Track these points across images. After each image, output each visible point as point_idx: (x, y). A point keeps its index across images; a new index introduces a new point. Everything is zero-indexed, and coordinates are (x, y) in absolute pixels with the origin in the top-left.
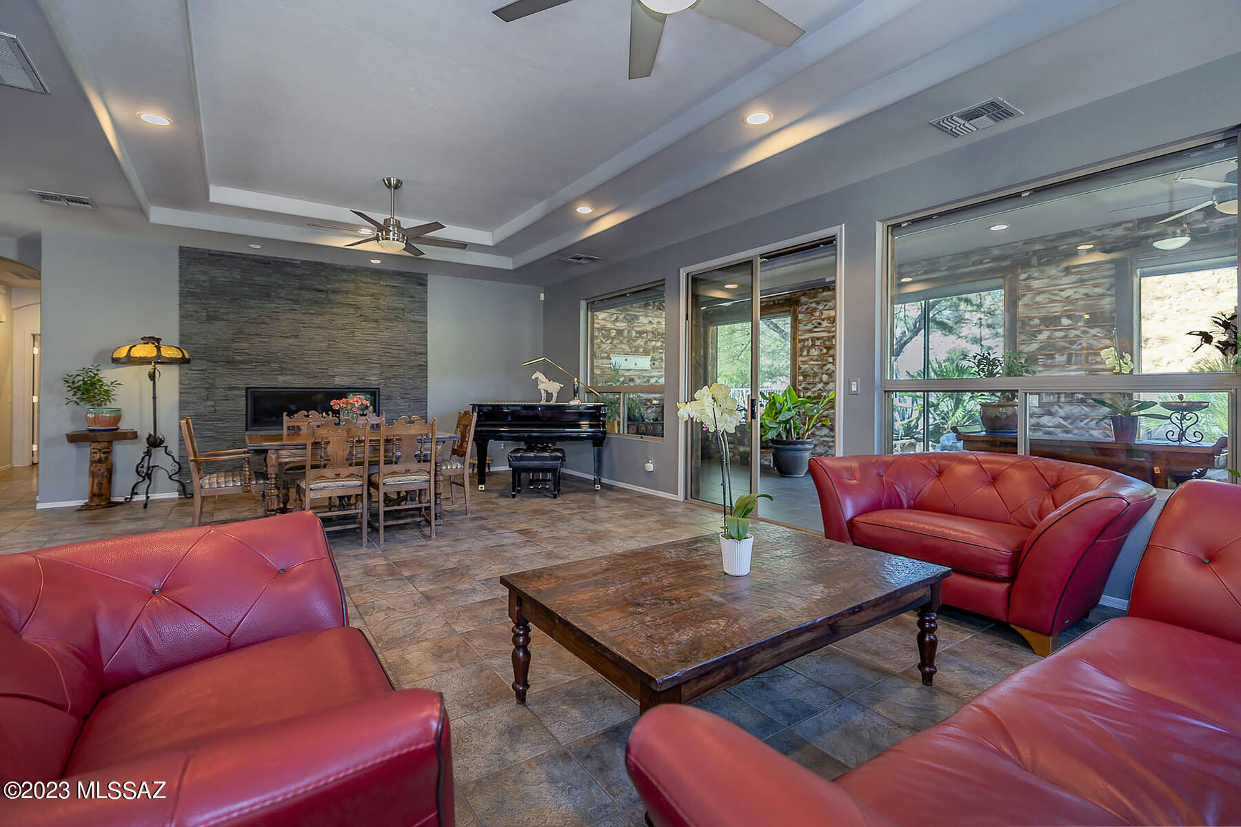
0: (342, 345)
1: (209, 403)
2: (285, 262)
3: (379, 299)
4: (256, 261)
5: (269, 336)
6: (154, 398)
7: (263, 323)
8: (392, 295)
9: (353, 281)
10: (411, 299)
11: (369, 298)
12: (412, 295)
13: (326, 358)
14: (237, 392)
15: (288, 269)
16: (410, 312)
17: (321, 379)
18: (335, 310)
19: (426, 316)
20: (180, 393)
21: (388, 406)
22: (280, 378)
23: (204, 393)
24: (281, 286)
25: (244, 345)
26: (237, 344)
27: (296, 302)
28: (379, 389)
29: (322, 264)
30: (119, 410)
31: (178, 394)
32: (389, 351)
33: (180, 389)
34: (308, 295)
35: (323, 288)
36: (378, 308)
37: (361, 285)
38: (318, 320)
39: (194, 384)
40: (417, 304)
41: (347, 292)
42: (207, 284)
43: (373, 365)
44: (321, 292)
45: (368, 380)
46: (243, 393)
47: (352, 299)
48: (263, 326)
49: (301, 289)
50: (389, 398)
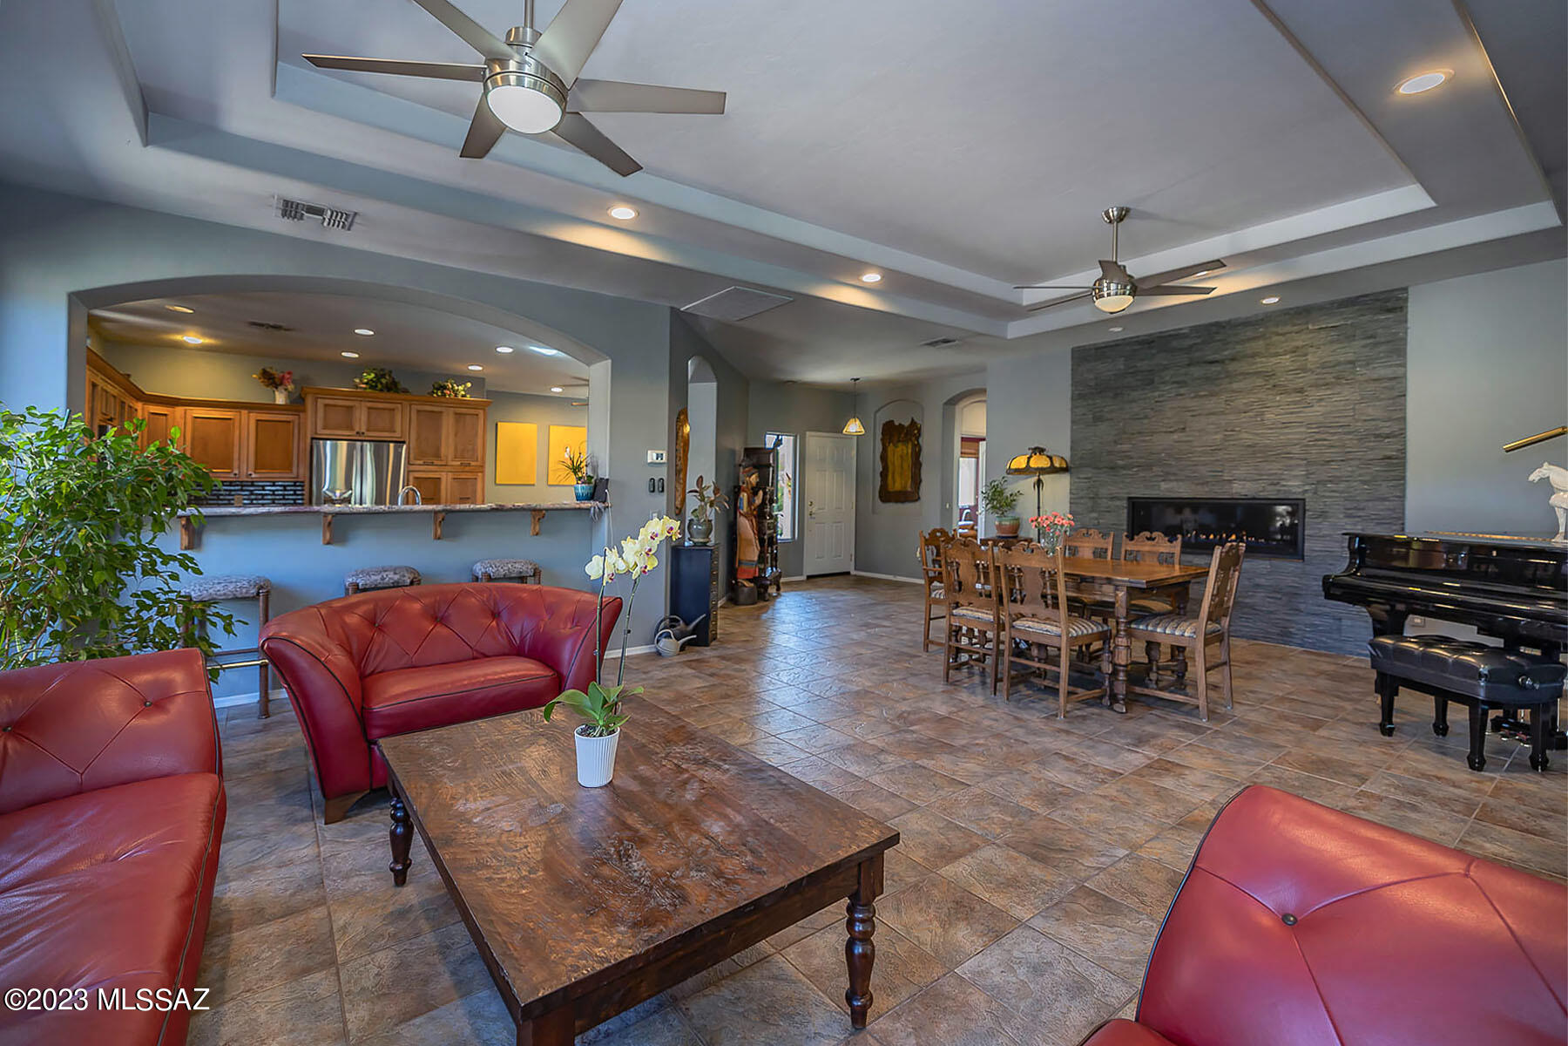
0: (1245, 436)
1: (1094, 515)
2: (1170, 336)
3: (1306, 355)
4: (1139, 343)
5: (1152, 433)
6: (1039, 508)
7: (1146, 417)
8: (1332, 342)
9: (1262, 337)
10: (1369, 341)
11: (1288, 357)
12: (1370, 333)
13: (1221, 456)
14: (1118, 503)
15: (1175, 344)
16: (1368, 364)
17: (1213, 485)
18: (1235, 386)
19: (1404, 365)
20: (1071, 503)
21: (1320, 529)
22: (1164, 486)
23: (1090, 504)
24: (1166, 368)
25: (1126, 447)
26: (1119, 446)
27: (1182, 384)
28: (1304, 500)
29: (1217, 324)
30: (1018, 519)
31: (1069, 505)
32: (1323, 436)
33: (1071, 499)
34: (1196, 371)
35: (1217, 357)
36: (1304, 370)
37: (1275, 338)
38: (1211, 404)
39: (1082, 494)
40: (1383, 348)
41: (1254, 356)
42: (1092, 383)
43: (1293, 462)
44: (1216, 364)
45: (1284, 486)
46: (1125, 503)
47: (1262, 364)
48: (1146, 421)
49: (1189, 365)
50: (1323, 515)
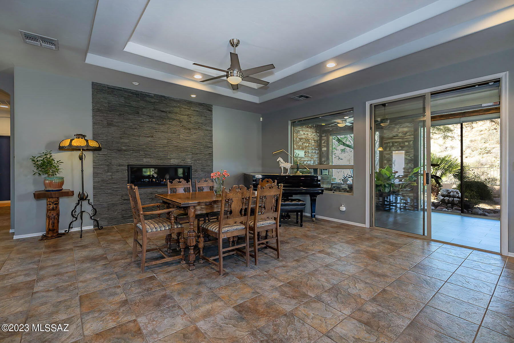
0: (175, 142)
1: (109, 174)
2: (146, 95)
3: (191, 118)
4: (132, 93)
5: (139, 136)
6: (82, 171)
7: (136, 128)
8: (197, 116)
9: (179, 107)
10: (205, 118)
11: (186, 117)
12: (205, 116)
13: (166, 148)
14: (123, 167)
15: (148, 99)
16: (205, 125)
17: (164, 160)
18: (170, 123)
19: (212, 127)
20: (94, 168)
21: (195, 175)
22: (145, 160)
23: (106, 168)
24: (144, 108)
25: (126, 141)
26: (123, 140)
27: (151, 117)
28: (191, 166)
29: (164, 97)
30: (63, 178)
31: (92, 169)
32: (196, 145)
33: (93, 165)
34: (157, 113)
35: (164, 110)
36: (190, 122)
37: (182, 109)
38: (162, 128)
39: (101, 163)
40: (208, 121)
41: (176, 113)
42: (106, 105)
43: (188, 153)
44: (164, 113)
45: (186, 161)
46: (126, 168)
47: (178, 117)
48: (136, 130)
49: (154, 110)
50: (196, 171)
